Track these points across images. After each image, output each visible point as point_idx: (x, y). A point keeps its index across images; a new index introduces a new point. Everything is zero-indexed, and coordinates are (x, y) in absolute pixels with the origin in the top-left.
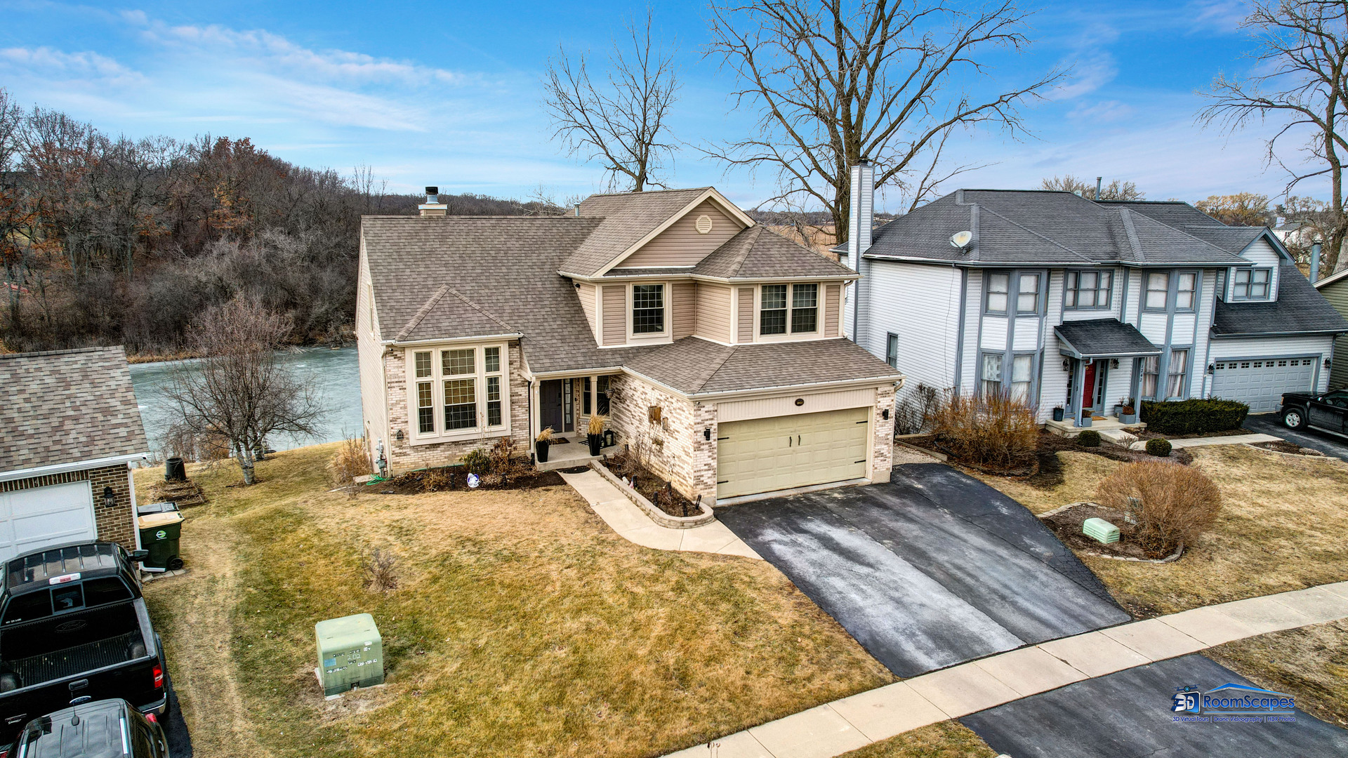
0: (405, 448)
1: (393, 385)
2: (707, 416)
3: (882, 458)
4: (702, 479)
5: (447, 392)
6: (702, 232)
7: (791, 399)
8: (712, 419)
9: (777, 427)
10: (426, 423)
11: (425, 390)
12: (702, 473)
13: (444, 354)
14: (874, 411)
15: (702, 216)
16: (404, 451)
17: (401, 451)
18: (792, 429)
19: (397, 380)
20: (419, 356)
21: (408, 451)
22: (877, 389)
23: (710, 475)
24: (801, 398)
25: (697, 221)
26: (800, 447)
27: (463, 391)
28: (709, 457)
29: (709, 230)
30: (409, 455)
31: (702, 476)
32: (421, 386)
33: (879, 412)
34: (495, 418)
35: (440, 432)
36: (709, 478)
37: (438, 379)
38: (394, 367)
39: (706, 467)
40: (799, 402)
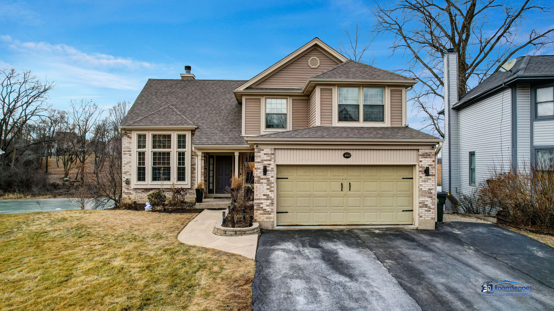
0: (130, 190)
1: (126, 153)
2: (266, 158)
3: (427, 209)
4: (261, 206)
5: (154, 159)
6: (313, 67)
7: (340, 151)
8: (270, 160)
9: (329, 174)
10: (141, 176)
11: (141, 156)
12: (262, 201)
13: (154, 136)
14: (417, 168)
15: (312, 58)
16: (130, 191)
17: (128, 191)
18: (343, 177)
19: (128, 150)
20: (140, 136)
21: (132, 192)
22: (418, 150)
23: (268, 204)
24: (348, 151)
25: (309, 60)
26: (350, 192)
27: (164, 159)
28: (268, 189)
29: (317, 66)
30: (132, 194)
31: (262, 203)
32: (140, 154)
33: (421, 169)
34: (181, 176)
35: (149, 182)
36: (267, 206)
37: (149, 150)
38: (127, 143)
39: (265, 197)
40: (347, 156)
